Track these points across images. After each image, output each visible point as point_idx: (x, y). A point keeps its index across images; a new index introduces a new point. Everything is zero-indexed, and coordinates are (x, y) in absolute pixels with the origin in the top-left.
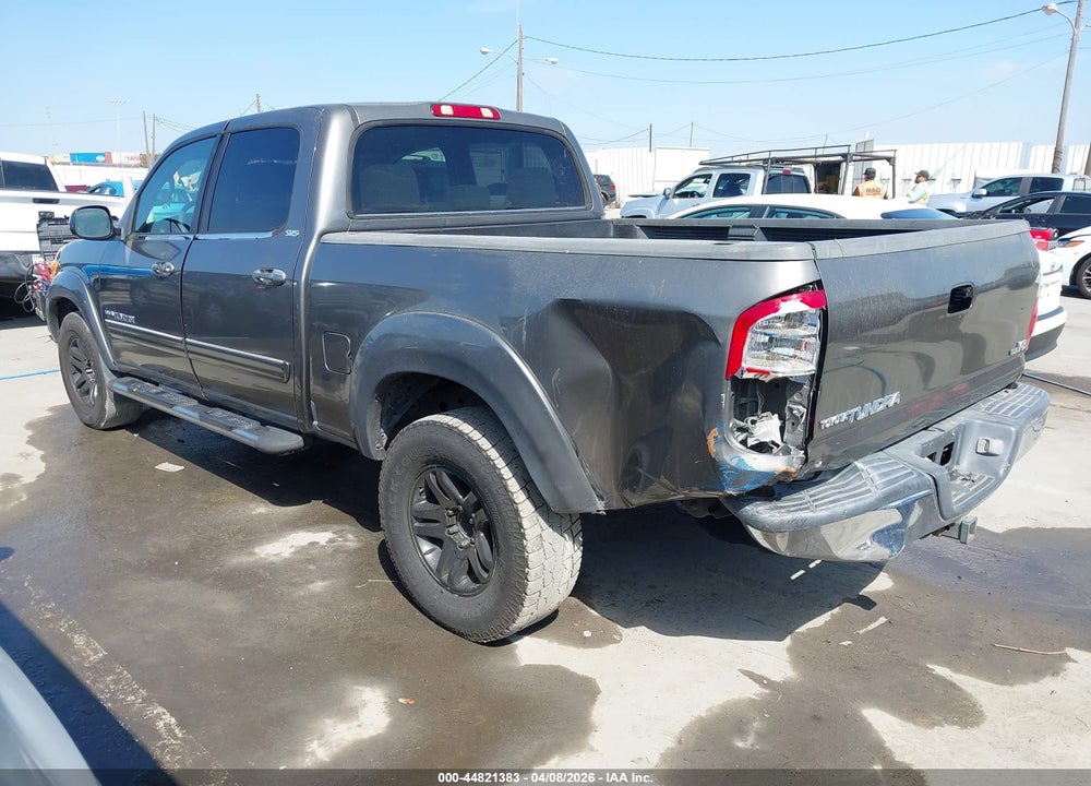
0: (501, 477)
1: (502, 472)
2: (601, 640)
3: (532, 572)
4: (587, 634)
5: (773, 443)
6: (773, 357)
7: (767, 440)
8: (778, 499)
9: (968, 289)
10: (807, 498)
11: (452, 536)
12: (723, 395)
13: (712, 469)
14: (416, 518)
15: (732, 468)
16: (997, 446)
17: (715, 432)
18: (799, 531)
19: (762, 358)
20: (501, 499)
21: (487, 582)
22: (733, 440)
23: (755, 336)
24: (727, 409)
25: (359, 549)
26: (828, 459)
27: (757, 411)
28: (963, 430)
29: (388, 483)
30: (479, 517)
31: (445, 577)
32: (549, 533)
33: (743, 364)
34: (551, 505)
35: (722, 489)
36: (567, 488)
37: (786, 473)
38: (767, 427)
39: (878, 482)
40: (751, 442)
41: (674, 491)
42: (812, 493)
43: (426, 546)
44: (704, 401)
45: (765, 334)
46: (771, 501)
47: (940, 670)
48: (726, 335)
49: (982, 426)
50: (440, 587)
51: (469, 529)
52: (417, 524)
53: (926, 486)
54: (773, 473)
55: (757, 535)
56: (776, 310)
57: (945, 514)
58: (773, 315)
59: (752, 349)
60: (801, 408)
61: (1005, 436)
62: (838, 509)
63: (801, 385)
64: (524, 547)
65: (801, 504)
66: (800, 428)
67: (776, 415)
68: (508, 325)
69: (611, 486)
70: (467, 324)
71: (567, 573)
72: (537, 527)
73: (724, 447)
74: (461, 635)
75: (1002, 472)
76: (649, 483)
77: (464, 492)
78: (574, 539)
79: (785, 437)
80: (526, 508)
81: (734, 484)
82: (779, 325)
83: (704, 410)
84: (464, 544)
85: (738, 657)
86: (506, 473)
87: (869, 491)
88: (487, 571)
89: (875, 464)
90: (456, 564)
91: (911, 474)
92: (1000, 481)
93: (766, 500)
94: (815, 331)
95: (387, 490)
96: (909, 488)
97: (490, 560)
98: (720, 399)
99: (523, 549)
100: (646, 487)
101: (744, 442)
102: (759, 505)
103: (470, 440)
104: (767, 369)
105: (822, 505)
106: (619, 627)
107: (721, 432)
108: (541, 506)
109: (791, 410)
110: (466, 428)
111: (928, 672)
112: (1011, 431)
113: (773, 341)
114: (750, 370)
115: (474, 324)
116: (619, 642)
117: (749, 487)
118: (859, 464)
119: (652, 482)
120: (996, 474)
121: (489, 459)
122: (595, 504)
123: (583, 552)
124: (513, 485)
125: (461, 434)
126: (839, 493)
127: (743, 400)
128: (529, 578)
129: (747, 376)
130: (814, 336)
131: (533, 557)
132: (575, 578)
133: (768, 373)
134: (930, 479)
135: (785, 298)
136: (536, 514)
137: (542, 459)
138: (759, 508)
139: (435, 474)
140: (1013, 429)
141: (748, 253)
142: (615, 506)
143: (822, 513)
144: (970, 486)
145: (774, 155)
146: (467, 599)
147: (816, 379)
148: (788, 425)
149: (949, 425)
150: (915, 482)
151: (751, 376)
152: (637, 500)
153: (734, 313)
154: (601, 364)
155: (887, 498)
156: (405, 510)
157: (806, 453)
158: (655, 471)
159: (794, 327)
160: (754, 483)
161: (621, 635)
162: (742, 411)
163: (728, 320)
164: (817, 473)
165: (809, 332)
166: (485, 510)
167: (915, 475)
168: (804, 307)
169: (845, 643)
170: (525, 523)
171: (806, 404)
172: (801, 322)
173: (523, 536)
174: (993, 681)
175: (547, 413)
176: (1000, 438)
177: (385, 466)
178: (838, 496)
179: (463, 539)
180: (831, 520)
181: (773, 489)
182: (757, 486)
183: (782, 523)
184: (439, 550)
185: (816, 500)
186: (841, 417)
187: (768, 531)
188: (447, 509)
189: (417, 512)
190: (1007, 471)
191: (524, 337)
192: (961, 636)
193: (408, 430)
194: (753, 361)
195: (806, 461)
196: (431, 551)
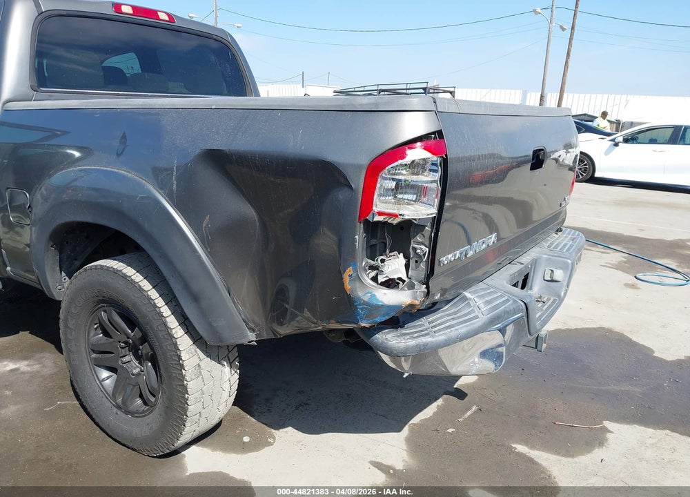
0: (160, 315)
1: (162, 310)
2: (259, 444)
3: (191, 398)
4: (246, 439)
5: (400, 279)
6: (399, 202)
7: (395, 277)
8: (402, 327)
9: (542, 152)
10: (427, 325)
11: (125, 365)
12: (357, 237)
13: (348, 304)
14: (94, 351)
15: (365, 303)
16: (558, 274)
17: (349, 271)
18: (421, 354)
19: (390, 203)
20: (160, 335)
21: (154, 405)
22: (366, 278)
23: (385, 182)
24: (360, 249)
25: (55, 374)
26: (444, 292)
27: (385, 251)
28: (535, 262)
29: (66, 320)
30: (144, 349)
31: (119, 400)
32: (208, 363)
33: (374, 208)
34: (206, 339)
35: (357, 322)
36: (220, 324)
37: (411, 306)
38: (395, 266)
39: (484, 309)
40: (381, 279)
41: (314, 323)
42: (430, 319)
43: (105, 374)
44: (340, 243)
45: (393, 180)
46: (397, 328)
47: (521, 448)
48: (359, 182)
49: (548, 260)
50: (115, 410)
51: (139, 358)
52: (94, 355)
53: (520, 311)
54: (401, 306)
55: (386, 358)
56: (403, 158)
57: (532, 332)
58: (400, 162)
59: (380, 195)
60: (423, 247)
61: (564, 267)
62: (453, 333)
63: (424, 227)
64: (183, 377)
65: (422, 331)
66: (423, 266)
67: (402, 254)
68: (160, 176)
69: (260, 319)
70: (124, 176)
71: (226, 394)
72: (196, 358)
73: (357, 283)
74: (135, 450)
75: (562, 294)
76: (294, 317)
77: (132, 328)
78: (231, 365)
79: (410, 273)
80: (184, 342)
81: (368, 317)
82: (404, 172)
83: (340, 250)
84: (136, 371)
85: (369, 450)
86: (166, 311)
87: (477, 317)
88: (154, 396)
89: (481, 293)
90: (129, 389)
91: (507, 301)
92: (561, 300)
93: (393, 328)
94: (437, 176)
95: (66, 326)
96: (508, 312)
97: (156, 386)
98: (354, 240)
99: (183, 378)
100: (292, 319)
101: (375, 279)
102: (388, 333)
103: (133, 282)
104: (396, 212)
105: (440, 330)
106: (273, 431)
107: (356, 271)
108: (197, 339)
109: (415, 249)
110: (129, 271)
111: (512, 450)
112: (568, 262)
113: (400, 187)
114: (380, 214)
115: (130, 175)
116: (272, 444)
117: (379, 319)
118: (467, 294)
119: (297, 316)
120: (559, 296)
121: (149, 299)
122: (246, 336)
123: (240, 375)
124: (172, 322)
125: (125, 277)
126: (453, 319)
127: (374, 242)
128: (189, 402)
129: (378, 218)
130: (435, 181)
131: (192, 385)
132: (234, 396)
133: (396, 216)
134: (523, 304)
135: (410, 145)
136: (194, 347)
137: (195, 298)
138: (389, 336)
139: (105, 311)
140: (570, 261)
141: (376, 105)
142: (265, 337)
143: (441, 337)
144: (543, 306)
145: (380, 87)
146: (139, 419)
147: (437, 221)
148: (412, 263)
149: (526, 259)
150: (512, 308)
151: (381, 218)
152: (284, 331)
153: (365, 161)
154: (248, 211)
155: (492, 322)
156: (83, 344)
157: (428, 287)
158: (299, 307)
159: (417, 174)
160: (384, 315)
161: (274, 438)
162: (374, 251)
163: (360, 167)
164: (434, 304)
165: (430, 179)
166: (149, 344)
167: (511, 302)
168: (427, 155)
169: (450, 430)
170: (184, 356)
171: (427, 243)
172: (424, 169)
173: (182, 367)
174: (558, 454)
175: (199, 257)
176: (561, 268)
177: (63, 305)
178: (452, 322)
179: (135, 366)
180: (448, 343)
181: (399, 319)
182: (387, 318)
183: (407, 348)
184: (115, 376)
185: (434, 326)
186: (455, 255)
187: (394, 355)
188: (120, 342)
189: (93, 345)
190: (565, 294)
191: (175, 187)
192: (531, 417)
193: (80, 273)
194: (382, 206)
195: (428, 294)
196: (108, 378)
